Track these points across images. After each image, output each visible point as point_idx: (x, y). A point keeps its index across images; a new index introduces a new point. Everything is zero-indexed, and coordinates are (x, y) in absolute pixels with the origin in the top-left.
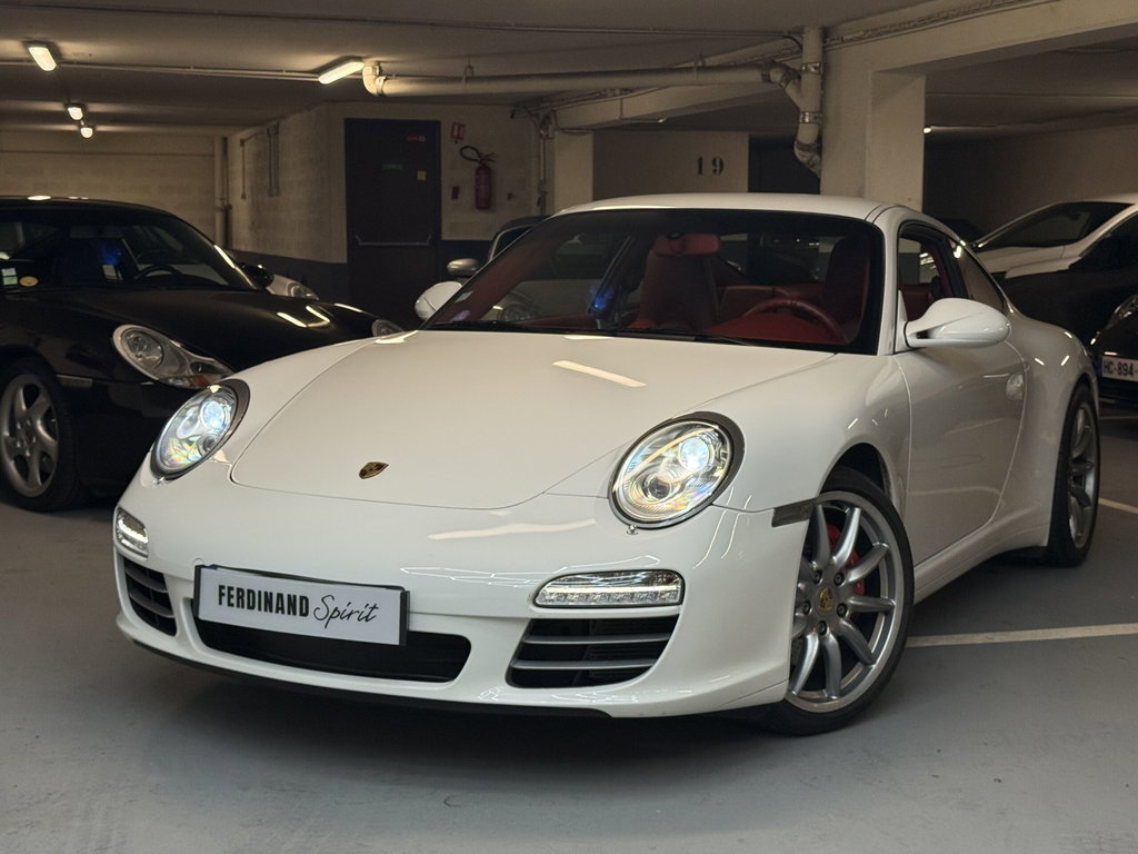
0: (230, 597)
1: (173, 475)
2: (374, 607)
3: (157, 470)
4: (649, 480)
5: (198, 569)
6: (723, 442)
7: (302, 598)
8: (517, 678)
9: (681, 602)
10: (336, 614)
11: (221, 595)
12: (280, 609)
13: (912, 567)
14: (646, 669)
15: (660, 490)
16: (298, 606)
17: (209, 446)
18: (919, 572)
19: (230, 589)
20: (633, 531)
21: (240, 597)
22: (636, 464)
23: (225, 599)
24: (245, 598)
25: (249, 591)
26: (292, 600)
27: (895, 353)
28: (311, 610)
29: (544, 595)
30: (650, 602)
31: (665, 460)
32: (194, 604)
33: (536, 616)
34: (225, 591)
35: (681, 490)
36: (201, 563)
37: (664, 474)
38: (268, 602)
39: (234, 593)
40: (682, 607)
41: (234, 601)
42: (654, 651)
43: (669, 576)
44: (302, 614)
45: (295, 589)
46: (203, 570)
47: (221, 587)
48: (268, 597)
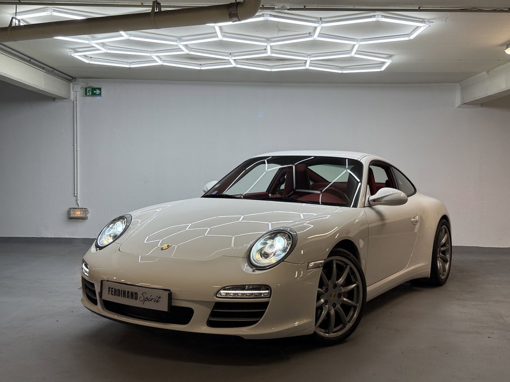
0: (112, 291)
1: (101, 248)
2: (160, 297)
3: (97, 246)
4: (263, 252)
5: (102, 282)
6: (290, 239)
7: (135, 293)
8: (211, 324)
9: (270, 297)
10: (147, 299)
11: (109, 291)
12: (128, 297)
13: (366, 287)
14: (257, 321)
15: (266, 255)
16: (134, 296)
17: (116, 237)
18: (369, 289)
19: (112, 288)
20: (254, 270)
21: (115, 292)
22: (258, 246)
23: (110, 292)
24: (117, 292)
25: (118, 290)
26: (132, 293)
27: (365, 207)
28: (138, 298)
29: (221, 294)
30: (259, 297)
31: (268, 245)
32: (101, 294)
33: (216, 301)
34: (110, 289)
35: (274, 255)
36: (103, 279)
37: (267, 250)
38: (124, 294)
39: (113, 290)
40: (271, 299)
41: (113, 293)
42: (260, 315)
43: (267, 287)
44: (135, 299)
45: (134, 289)
46: (104, 282)
47: (109, 288)
48: (124, 292)
